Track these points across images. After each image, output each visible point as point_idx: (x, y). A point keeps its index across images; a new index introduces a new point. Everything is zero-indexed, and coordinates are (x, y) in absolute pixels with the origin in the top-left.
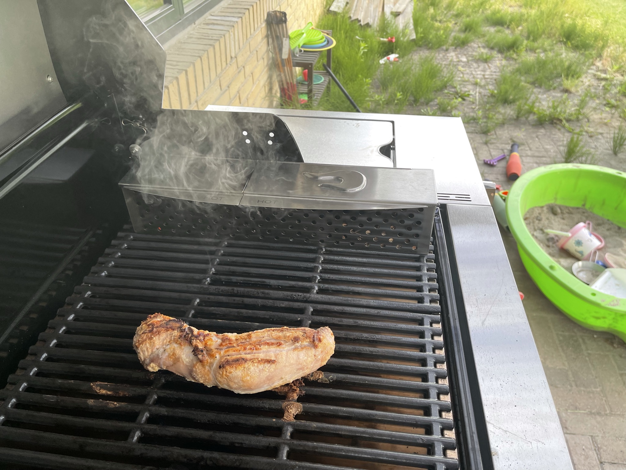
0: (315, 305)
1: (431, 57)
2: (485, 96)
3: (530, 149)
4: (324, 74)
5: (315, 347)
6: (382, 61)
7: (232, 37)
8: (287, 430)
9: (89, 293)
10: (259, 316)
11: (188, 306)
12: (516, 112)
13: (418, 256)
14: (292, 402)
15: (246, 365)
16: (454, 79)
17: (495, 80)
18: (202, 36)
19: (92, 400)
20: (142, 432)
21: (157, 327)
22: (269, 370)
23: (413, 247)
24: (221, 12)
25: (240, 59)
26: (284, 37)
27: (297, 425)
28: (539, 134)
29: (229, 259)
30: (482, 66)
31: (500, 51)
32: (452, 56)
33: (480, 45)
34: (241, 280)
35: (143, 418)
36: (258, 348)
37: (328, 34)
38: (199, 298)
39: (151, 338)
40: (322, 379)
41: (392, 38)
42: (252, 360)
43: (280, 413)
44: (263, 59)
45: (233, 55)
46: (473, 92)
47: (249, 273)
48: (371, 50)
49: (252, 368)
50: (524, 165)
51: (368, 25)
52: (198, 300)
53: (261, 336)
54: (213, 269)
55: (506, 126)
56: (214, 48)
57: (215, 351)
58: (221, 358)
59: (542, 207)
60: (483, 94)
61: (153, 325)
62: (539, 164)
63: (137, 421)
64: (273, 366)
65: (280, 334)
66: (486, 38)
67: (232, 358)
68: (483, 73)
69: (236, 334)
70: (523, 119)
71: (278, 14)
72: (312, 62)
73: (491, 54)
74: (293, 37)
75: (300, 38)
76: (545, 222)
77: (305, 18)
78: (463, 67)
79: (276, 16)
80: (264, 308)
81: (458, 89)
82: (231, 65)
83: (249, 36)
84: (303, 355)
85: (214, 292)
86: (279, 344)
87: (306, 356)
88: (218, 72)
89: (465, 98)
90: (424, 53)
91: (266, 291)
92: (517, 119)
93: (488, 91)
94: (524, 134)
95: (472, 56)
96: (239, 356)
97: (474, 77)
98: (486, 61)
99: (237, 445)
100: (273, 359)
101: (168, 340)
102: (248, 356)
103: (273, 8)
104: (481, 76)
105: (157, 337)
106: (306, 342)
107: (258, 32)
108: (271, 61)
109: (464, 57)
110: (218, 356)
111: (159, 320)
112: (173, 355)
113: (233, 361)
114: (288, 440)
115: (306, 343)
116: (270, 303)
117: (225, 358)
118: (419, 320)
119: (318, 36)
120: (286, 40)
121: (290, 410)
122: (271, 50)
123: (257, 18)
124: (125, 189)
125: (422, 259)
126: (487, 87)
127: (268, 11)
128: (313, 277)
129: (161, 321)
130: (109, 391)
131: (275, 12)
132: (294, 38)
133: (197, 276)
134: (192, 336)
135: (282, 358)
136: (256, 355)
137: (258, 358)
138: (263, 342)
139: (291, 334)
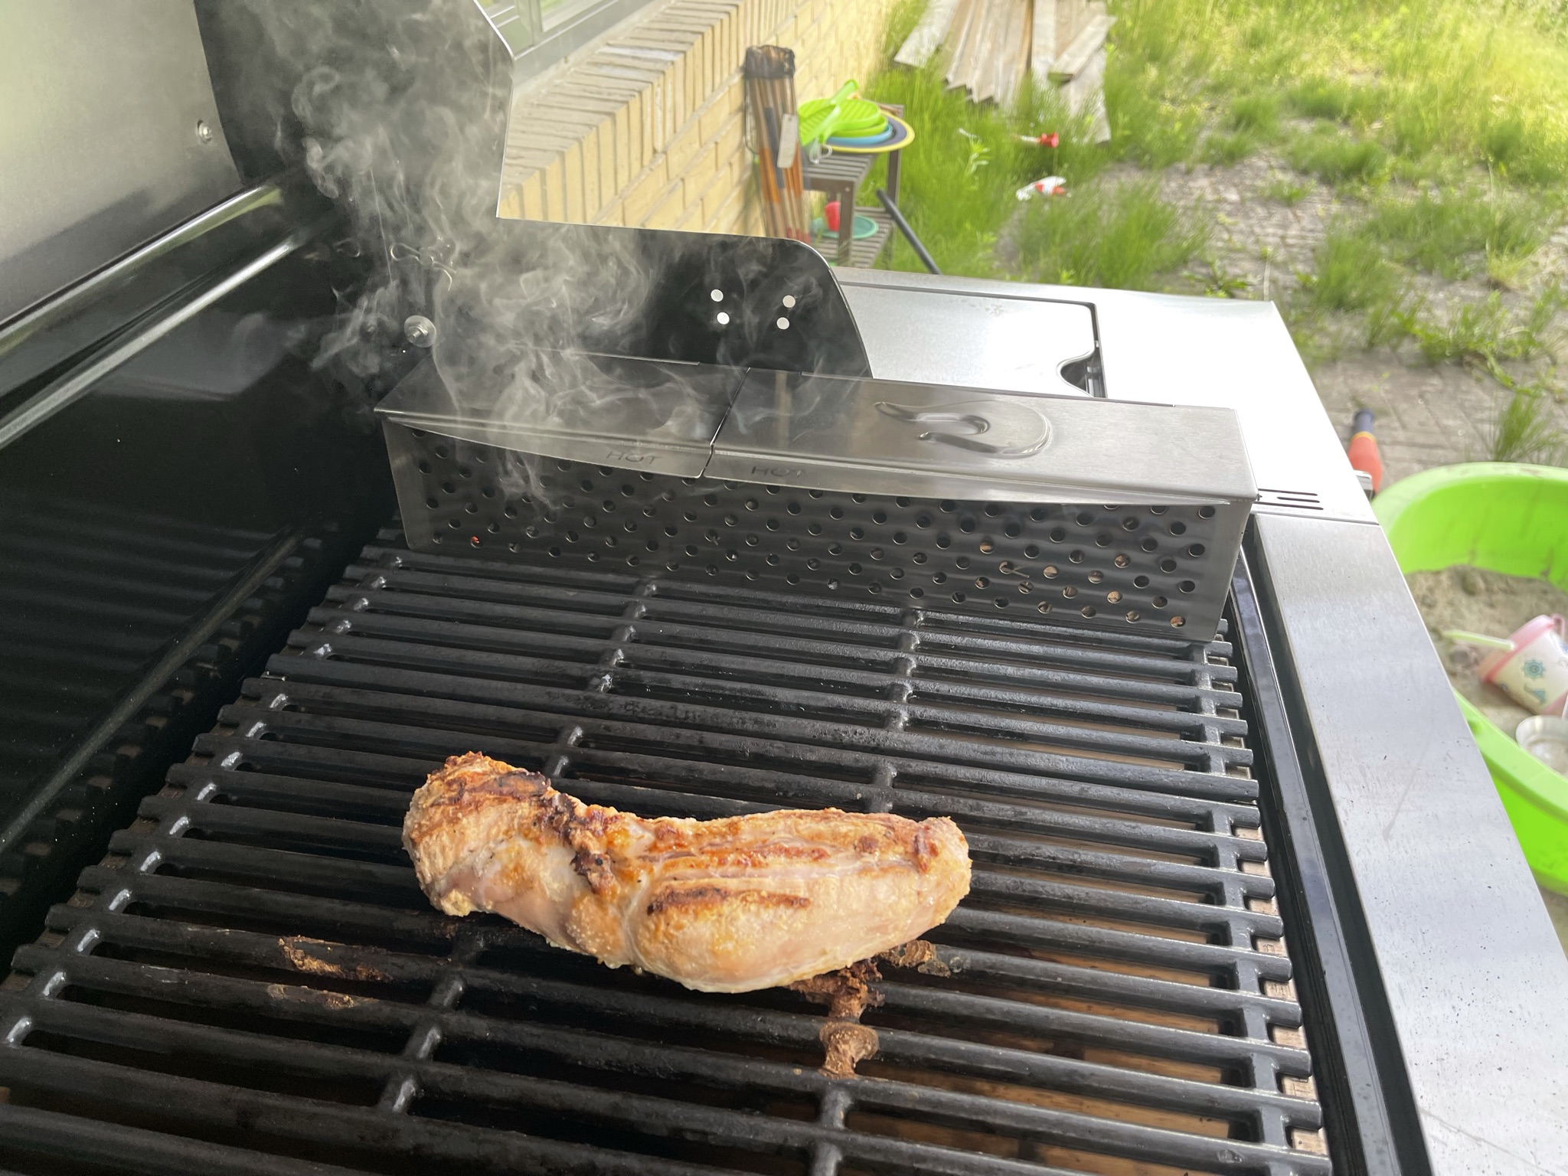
0: (901, 761)
1: (1147, 189)
2: (1285, 288)
3: (1404, 427)
4: (879, 217)
5: (920, 867)
6: (1023, 194)
7: (658, 99)
8: (835, 1103)
9: (282, 697)
10: (745, 781)
11: (554, 746)
12: (1368, 333)
13: (1186, 644)
14: (848, 1024)
15: (726, 909)
16: (1207, 244)
17: (1313, 250)
18: (585, 91)
19: (282, 987)
20: (421, 1084)
21: (474, 790)
22: (790, 926)
23: (1174, 619)
24: (632, 38)
25: (675, 159)
26: (785, 111)
27: (866, 1091)
28: (1424, 388)
29: (662, 629)
30: (1280, 214)
31: (1326, 180)
32: (1201, 188)
33: (1273, 163)
34: (696, 685)
35: (422, 1044)
36: (760, 863)
37: (893, 113)
38: (582, 726)
39: (454, 821)
40: (930, 964)
41: (1051, 136)
42: (743, 895)
43: (814, 1053)
44: (731, 165)
45: (659, 147)
46: (1255, 277)
47: (718, 669)
48: (995, 164)
49: (743, 918)
50: (1387, 465)
51: (989, 101)
52: (579, 732)
53: (768, 830)
54: (620, 652)
55: (1340, 366)
56: (614, 122)
57: (636, 863)
58: (654, 883)
59: (1437, 573)
60: (1281, 284)
61: (461, 782)
62: (1426, 464)
63: (407, 1052)
64: (802, 914)
65: (822, 827)
66: (1289, 147)
67: (686, 887)
68: (1280, 232)
69: (692, 820)
70: (1385, 350)
71: (773, 54)
72: (854, 179)
73: (1302, 185)
74: (806, 115)
75: (825, 117)
76: (1443, 611)
77: (835, 76)
78: (1229, 214)
79: (769, 59)
80: (760, 761)
81: (1216, 268)
82: (651, 169)
83: (699, 103)
84: (885, 888)
85: (623, 711)
86: (819, 856)
87: (894, 893)
88: (622, 184)
89: (1236, 292)
90: (1131, 179)
91: (767, 717)
92: (1371, 347)
93: (1295, 277)
94: (1387, 387)
95: (1254, 189)
96: (706, 880)
97: (1257, 242)
98: (1289, 202)
99: (689, 1136)
100: (802, 894)
101: (504, 828)
102: (732, 884)
103: (762, 39)
104: (1277, 240)
105: (472, 818)
106: (896, 853)
107: (721, 94)
108: (748, 174)
109: (1233, 190)
110: (644, 879)
111: (479, 770)
112: (516, 869)
113: (688, 895)
114: (838, 1130)
115: (894, 856)
116: (776, 748)
117: (665, 884)
118: (1198, 816)
119: (868, 116)
120: (790, 120)
121: (842, 1047)
122: (750, 144)
123: (721, 59)
124: (390, 423)
125: (1196, 655)
126: (1291, 268)
127: (748, 45)
128: (893, 685)
129: (484, 774)
130: (330, 962)
131: (766, 48)
132: (810, 117)
133: (575, 669)
134: (570, 819)
135: (827, 894)
136: (755, 881)
137: (759, 891)
138: (773, 847)
139: (852, 828)
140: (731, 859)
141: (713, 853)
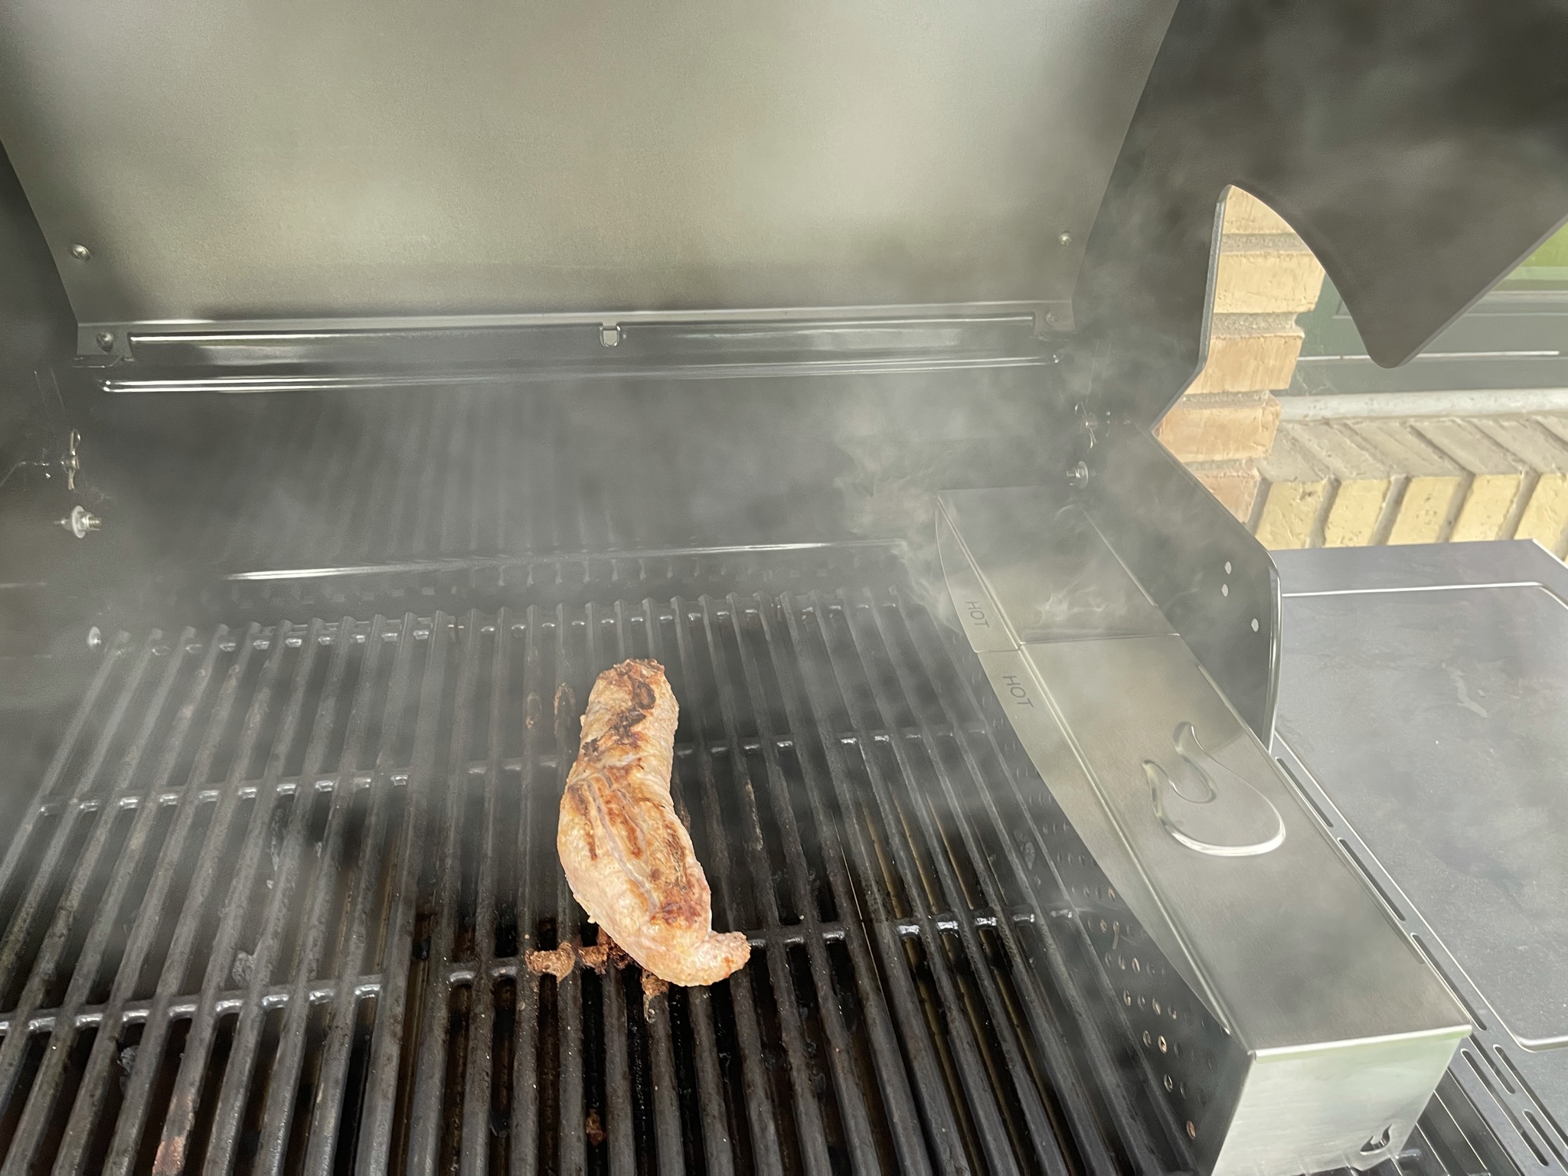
5: (652, 917)
8: (510, 966)
14: (573, 957)
20: (486, 775)
21: (630, 677)
27: (524, 982)
29: (933, 751)
35: (511, 765)
36: (616, 821)
38: (794, 744)
40: (647, 998)
42: (587, 822)
43: (545, 943)
49: (575, 832)
57: (598, 765)
58: (585, 779)
63: (505, 761)
64: (589, 861)
65: (658, 844)
67: (584, 793)
84: (628, 902)
86: (637, 853)
87: (628, 909)
100: (599, 853)
101: (613, 704)
102: (593, 813)
105: (615, 689)
106: (658, 897)
110: (587, 773)
111: (644, 672)
114: (490, 973)
117: (585, 782)
121: (555, 958)
129: (642, 675)
130: (558, 709)
134: (625, 726)
135: (605, 866)
136: (599, 822)
137: (592, 828)
138: (633, 825)
139: (663, 860)
140: (613, 806)
141: (615, 796)
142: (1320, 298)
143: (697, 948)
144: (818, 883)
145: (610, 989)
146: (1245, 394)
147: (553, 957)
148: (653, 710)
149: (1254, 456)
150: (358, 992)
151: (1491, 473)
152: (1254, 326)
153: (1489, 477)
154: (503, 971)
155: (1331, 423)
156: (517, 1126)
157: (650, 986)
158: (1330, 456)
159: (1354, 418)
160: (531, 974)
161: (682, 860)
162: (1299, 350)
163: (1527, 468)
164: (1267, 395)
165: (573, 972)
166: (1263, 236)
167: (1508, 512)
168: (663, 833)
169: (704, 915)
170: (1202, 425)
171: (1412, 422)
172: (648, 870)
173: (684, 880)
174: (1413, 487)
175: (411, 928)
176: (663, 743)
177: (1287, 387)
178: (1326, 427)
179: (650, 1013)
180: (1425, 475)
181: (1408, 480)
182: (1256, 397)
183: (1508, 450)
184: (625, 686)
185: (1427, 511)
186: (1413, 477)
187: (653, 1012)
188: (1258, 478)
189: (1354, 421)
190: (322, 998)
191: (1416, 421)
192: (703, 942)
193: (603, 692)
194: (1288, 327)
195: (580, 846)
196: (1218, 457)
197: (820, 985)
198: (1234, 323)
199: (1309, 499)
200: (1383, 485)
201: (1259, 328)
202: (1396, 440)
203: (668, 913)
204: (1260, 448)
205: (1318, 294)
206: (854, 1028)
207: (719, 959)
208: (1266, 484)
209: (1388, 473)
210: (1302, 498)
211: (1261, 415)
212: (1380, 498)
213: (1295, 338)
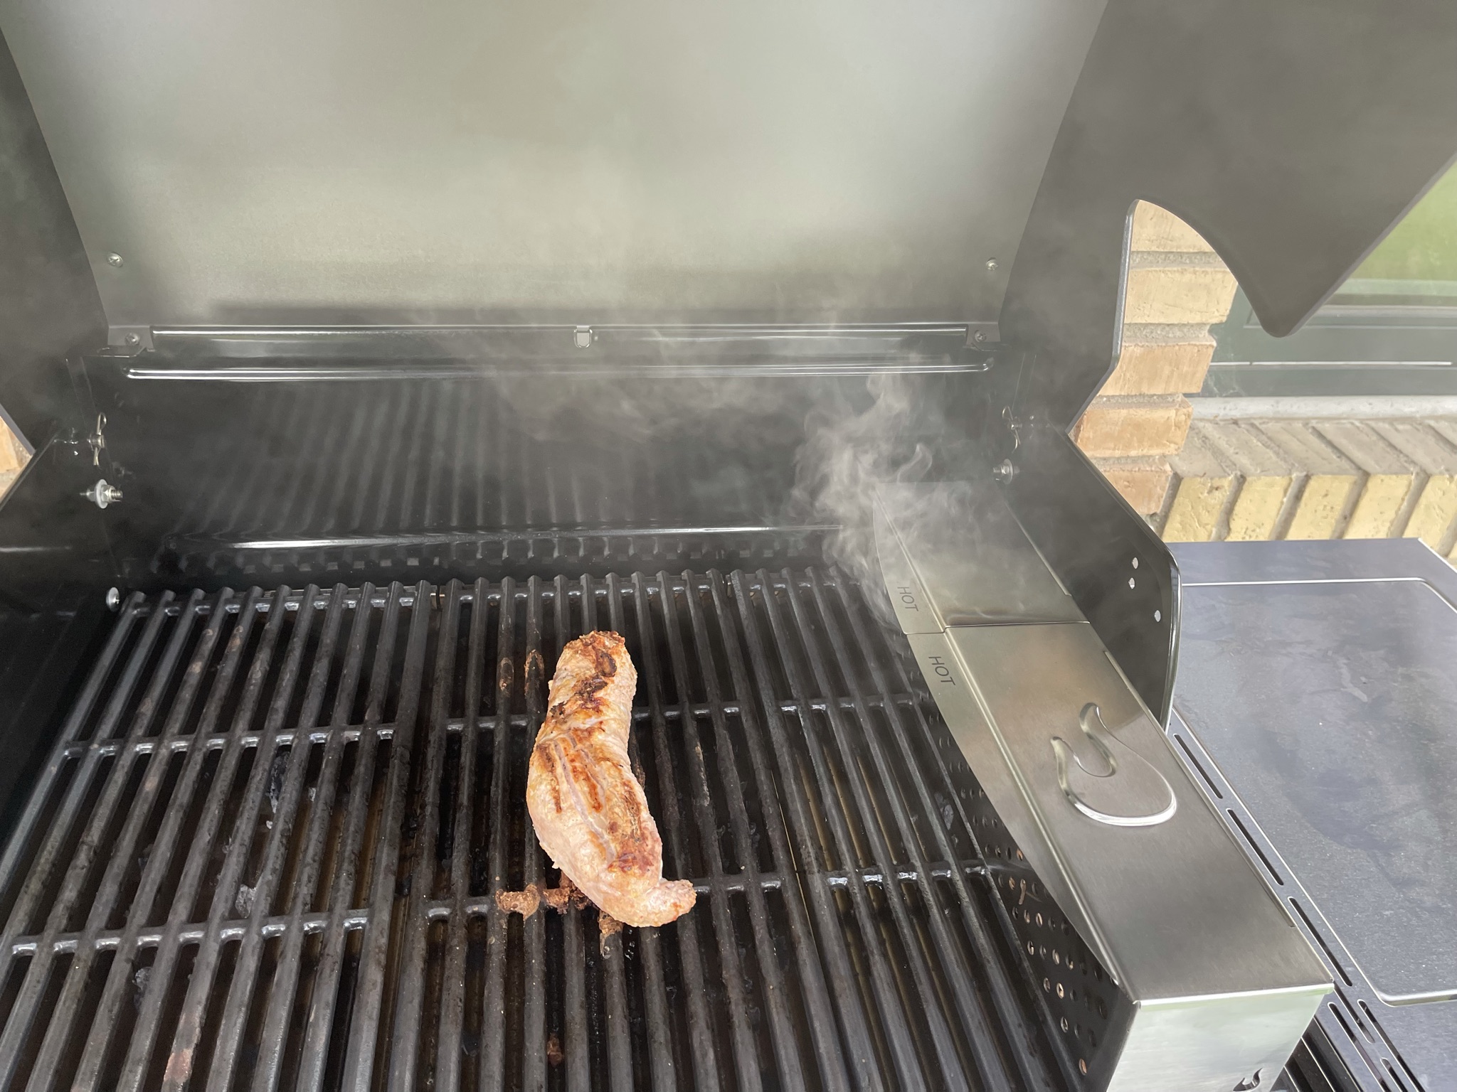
8: (482, 904)
14: (538, 898)
15: (544, 775)
19: (509, 662)
20: (463, 731)
22: (551, 813)
27: (494, 919)
29: (865, 720)
35: (486, 723)
36: (578, 778)
38: (742, 710)
39: (576, 654)
40: (603, 936)
42: (554, 778)
43: (515, 884)
49: (543, 787)
53: (607, 776)
57: (564, 727)
58: (552, 739)
63: (480, 719)
65: (617, 799)
67: (551, 752)
84: (588, 851)
86: (597, 807)
100: (564, 806)
101: (579, 671)
102: (559, 770)
105: (580, 657)
110: (553, 733)
114: (464, 910)
129: (605, 646)
130: (529, 673)
134: (589, 692)
135: (569, 819)
136: (564, 779)
137: (558, 784)
138: (595, 782)
139: (620, 814)
140: (577, 764)
141: (579, 755)
142: (1230, 311)
143: (649, 893)
144: (758, 837)
145: (570, 928)
146: (1160, 396)
147: (520, 897)
148: (614, 678)
149: (1167, 453)
150: (347, 925)
151: (1384, 473)
152: (1171, 335)
153: (1383, 477)
154: (476, 909)
155: (1240, 422)
156: (486, 1046)
157: (606, 926)
158: (1237, 453)
159: (1261, 418)
160: (500, 912)
161: (637, 815)
162: (1211, 358)
163: (1417, 469)
164: (1180, 398)
165: (538, 911)
166: (1181, 254)
167: (1399, 509)
168: (621, 790)
169: (655, 865)
170: (1120, 424)
171: (1314, 423)
172: (607, 823)
173: (639, 832)
174: (1313, 484)
175: (394, 868)
176: (622, 708)
177: (1199, 391)
178: (1234, 426)
179: (606, 950)
180: (1324, 473)
181: (1308, 478)
182: (1170, 399)
183: (1401, 452)
184: (590, 655)
185: (1325, 506)
186: (1312, 475)
187: (608, 949)
188: (1171, 474)
189: (1261, 421)
190: (315, 928)
191: (1317, 423)
192: (655, 888)
193: (569, 660)
194: (1201, 336)
195: (547, 799)
196: (1133, 453)
197: (757, 928)
198: (1152, 332)
199: (1217, 493)
200: (1284, 482)
201: (1175, 337)
202: (1298, 440)
203: (624, 861)
204: (1172, 445)
205: (1229, 307)
206: (787, 967)
207: (668, 904)
208: (1177, 480)
209: (1290, 470)
210: (1210, 492)
211: (1174, 415)
212: (1282, 493)
213: (1207, 347)
